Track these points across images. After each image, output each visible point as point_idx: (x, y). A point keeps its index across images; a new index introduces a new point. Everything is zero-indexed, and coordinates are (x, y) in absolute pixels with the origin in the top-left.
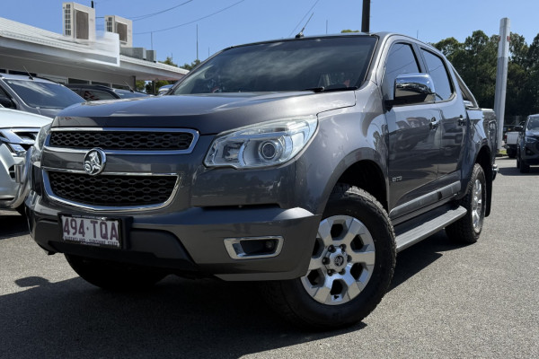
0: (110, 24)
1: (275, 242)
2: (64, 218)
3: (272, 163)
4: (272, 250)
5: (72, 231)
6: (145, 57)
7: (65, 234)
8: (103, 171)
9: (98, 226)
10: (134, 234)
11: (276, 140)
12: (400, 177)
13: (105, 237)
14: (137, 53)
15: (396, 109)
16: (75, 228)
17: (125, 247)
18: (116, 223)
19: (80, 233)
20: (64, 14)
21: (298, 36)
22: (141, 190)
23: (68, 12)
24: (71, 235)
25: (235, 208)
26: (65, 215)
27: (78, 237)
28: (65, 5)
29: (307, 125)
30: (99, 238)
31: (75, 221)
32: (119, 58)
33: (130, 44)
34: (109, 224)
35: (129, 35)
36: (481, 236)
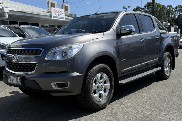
0: (62, 6)
1: (68, 83)
3: (67, 58)
4: (67, 86)
5: (10, 80)
6: (73, 17)
7: (8, 81)
8: (17, 61)
9: (16, 78)
10: (25, 81)
11: (68, 51)
12: (125, 59)
13: (17, 82)
14: (71, 15)
15: (122, 37)
16: (10, 79)
17: (22, 85)
18: (20, 78)
20: (47, 4)
21: (96, 13)
22: (27, 67)
23: (48, 3)
24: (10, 81)
25: (55, 73)
26: (8, 75)
27: (11, 82)
28: (47, 1)
29: (80, 46)
30: (16, 82)
31: (10, 77)
32: (64, 17)
33: (69, 12)
34: (18, 78)
35: (69, 9)
36: (170, 77)
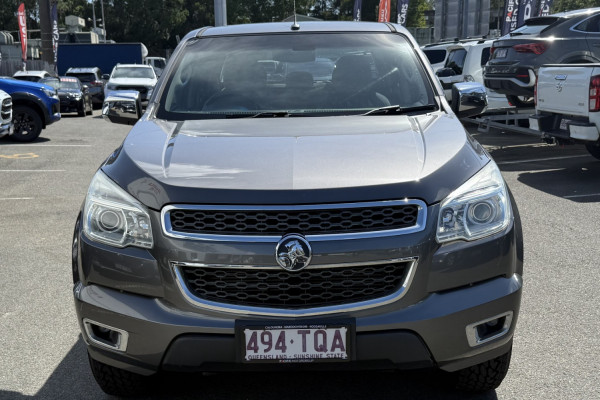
2: (248, 333)
5: (262, 347)
7: (250, 351)
9: (310, 337)
13: (321, 349)
17: (355, 359)
18: (343, 331)
19: (277, 348)
22: (361, 281)
24: (260, 353)
25: (466, 286)
26: (251, 328)
27: (274, 353)
30: (311, 352)
31: (270, 335)
34: (331, 333)
